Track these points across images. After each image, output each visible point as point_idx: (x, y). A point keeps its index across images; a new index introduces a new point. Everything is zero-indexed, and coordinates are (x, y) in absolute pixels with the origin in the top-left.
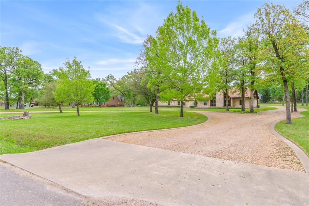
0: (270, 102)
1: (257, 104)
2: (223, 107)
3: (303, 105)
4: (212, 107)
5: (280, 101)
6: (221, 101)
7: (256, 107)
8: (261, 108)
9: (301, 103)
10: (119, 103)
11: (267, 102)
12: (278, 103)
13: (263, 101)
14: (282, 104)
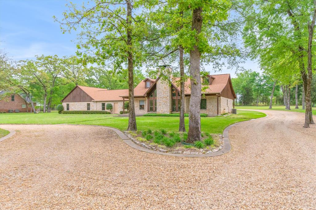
0: (252, 104)
1: (232, 108)
2: (169, 113)
3: (297, 108)
4: (151, 113)
5: (264, 103)
6: (166, 102)
7: (230, 112)
8: (239, 114)
9: (295, 105)
10: (24, 106)
11: (248, 103)
12: (263, 106)
13: (243, 103)
14: (268, 107)
